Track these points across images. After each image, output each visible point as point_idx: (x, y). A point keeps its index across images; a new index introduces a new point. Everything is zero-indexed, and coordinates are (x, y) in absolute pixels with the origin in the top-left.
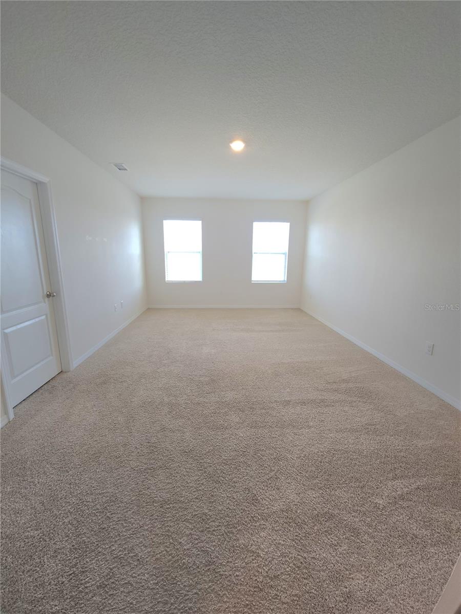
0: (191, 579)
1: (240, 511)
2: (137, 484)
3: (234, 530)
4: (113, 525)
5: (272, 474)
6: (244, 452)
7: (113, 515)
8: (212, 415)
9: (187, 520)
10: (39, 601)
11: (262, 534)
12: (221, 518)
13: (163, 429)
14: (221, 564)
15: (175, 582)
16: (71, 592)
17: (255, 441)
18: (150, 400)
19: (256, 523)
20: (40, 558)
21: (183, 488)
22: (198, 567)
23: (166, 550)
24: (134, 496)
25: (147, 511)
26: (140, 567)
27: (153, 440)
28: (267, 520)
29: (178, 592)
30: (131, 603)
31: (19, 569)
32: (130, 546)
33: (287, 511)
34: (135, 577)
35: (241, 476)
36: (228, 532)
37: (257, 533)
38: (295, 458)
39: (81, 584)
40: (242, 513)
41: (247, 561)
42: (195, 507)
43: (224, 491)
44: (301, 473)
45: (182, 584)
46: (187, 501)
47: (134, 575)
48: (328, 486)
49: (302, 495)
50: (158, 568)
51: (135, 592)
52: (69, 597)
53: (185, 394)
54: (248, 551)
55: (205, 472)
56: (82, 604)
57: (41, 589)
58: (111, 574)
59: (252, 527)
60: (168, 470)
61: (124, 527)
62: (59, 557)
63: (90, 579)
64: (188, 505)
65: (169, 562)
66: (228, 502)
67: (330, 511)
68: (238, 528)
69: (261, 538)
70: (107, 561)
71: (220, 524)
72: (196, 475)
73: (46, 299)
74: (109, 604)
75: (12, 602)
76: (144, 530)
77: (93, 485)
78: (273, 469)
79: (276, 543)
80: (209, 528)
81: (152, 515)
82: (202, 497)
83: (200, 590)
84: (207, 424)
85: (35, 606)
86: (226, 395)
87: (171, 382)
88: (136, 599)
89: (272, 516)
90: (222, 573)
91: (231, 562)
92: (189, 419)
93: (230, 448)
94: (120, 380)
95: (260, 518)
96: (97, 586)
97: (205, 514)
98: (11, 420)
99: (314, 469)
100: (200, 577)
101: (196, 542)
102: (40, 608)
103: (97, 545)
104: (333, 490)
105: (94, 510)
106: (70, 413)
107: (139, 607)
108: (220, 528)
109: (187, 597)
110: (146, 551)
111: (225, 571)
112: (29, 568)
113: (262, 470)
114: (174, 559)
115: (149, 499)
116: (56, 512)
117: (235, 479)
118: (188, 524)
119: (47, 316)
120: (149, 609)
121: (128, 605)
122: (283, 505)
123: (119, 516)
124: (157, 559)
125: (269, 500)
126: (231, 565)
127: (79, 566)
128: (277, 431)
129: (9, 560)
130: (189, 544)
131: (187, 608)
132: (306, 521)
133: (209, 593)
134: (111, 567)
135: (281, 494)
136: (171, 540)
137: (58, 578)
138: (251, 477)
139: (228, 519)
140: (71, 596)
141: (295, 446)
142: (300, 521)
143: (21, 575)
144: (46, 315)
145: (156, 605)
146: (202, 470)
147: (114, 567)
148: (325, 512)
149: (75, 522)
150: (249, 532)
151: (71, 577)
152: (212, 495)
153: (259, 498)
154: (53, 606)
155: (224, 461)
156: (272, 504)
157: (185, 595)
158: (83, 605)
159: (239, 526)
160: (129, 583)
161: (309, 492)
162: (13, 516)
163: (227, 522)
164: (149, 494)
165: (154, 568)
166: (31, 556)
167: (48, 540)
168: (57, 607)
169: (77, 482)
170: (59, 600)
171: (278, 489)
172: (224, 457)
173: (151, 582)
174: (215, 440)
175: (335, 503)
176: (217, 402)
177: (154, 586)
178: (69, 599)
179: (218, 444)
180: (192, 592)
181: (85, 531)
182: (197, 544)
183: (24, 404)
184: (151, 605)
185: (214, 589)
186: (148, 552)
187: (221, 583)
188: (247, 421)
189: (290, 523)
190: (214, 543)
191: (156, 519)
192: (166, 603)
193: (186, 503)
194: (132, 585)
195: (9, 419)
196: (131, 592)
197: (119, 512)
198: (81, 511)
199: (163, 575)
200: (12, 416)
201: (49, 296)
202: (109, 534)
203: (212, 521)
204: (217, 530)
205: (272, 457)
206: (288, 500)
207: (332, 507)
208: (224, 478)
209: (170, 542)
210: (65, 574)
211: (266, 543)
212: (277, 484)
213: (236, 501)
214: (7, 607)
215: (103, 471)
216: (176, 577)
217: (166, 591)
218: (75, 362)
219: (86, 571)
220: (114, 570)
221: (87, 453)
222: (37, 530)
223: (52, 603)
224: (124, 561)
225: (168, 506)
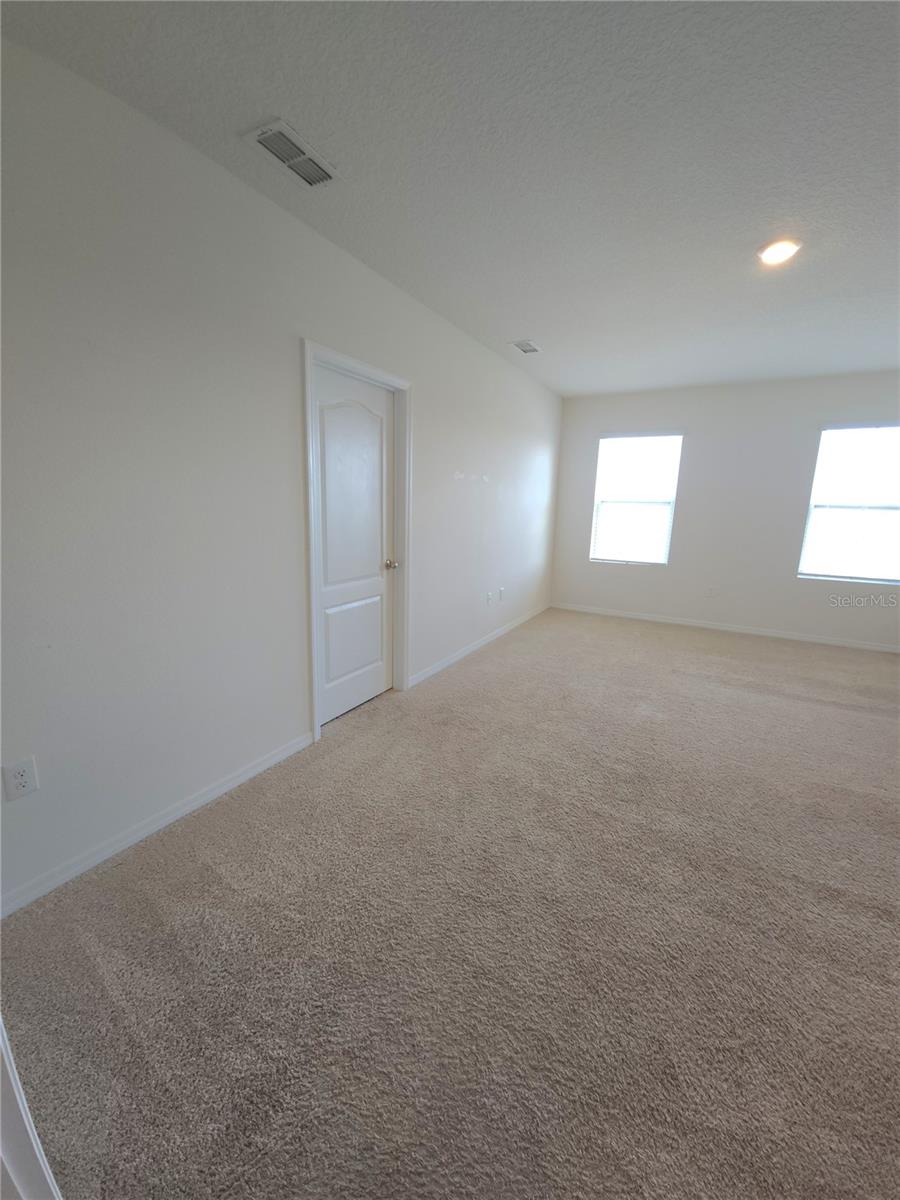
0: (488, 1143)
1: (626, 1076)
2: (448, 915)
3: (601, 1111)
4: (394, 963)
5: (734, 1043)
6: (675, 958)
7: (398, 947)
8: (620, 848)
9: (513, 1030)
10: (262, 1027)
11: (663, 1156)
12: (580, 1067)
13: (517, 838)
14: (553, 1156)
15: (459, 1127)
16: (307, 1036)
17: (709, 947)
18: (507, 777)
19: (657, 1126)
20: (290, 958)
21: (521, 965)
22: (507, 1130)
23: (461, 1059)
24: (436, 932)
25: (450, 971)
26: (413, 1060)
27: (494, 850)
28: (685, 1134)
29: (459, 1149)
30: (380, 1115)
31: (261, 961)
32: (408, 1013)
33: (744, 1144)
34: (400, 1072)
35: (649, 1006)
36: (587, 1104)
37: (651, 1147)
38: (813, 1039)
39: (325, 1032)
40: (629, 1084)
41: (608, 1185)
42: (534, 1014)
43: (603, 1016)
44: (816, 1079)
45: (470, 1140)
46: (522, 992)
47: (399, 1067)
48: (884, 1141)
49: (797, 1130)
50: (439, 1082)
51: (392, 1098)
52: (302, 1043)
53: (576, 787)
54: (618, 1168)
55: (574, 957)
56: (314, 1066)
57: (274, 1008)
58: (368, 1042)
59: (642, 1127)
60: (503, 917)
61: (409, 977)
62: (312, 970)
63: (340, 1031)
64: (522, 1003)
65: (460, 1083)
66: (605, 1042)
67: (860, 1192)
68: (612, 1111)
69: (659, 1161)
70: (370, 1016)
71: (573, 1077)
72: (554, 953)
73: (385, 571)
74: (350, 1093)
75: (230, 1010)
76: (436, 1000)
77: (385, 883)
78: (739, 1032)
79: (690, 1191)
80: (549, 1070)
81: (455, 983)
82: (552, 1002)
83: (498, 1174)
84: (604, 864)
85: (255, 1033)
86: (667, 819)
87: (555, 754)
88: (390, 1112)
89: (700, 1134)
90: (549, 1173)
91: (574, 1165)
92: (569, 838)
93: (642, 934)
94: (470, 726)
95: (669, 1119)
96: (344, 1049)
97: (550, 1039)
98: (316, 740)
99: (858, 1086)
100: (506, 1151)
101: (518, 1081)
102: (260, 1040)
103: (365, 981)
104: (891, 1153)
105: (376, 923)
106: (386, 755)
107: (389, 1129)
108: (572, 1084)
109: (471, 1171)
110: (429, 1039)
111: (557, 1175)
112: (272, 965)
113: (709, 1020)
114: (469, 1085)
115: (458, 951)
116: (329, 899)
117: (633, 1005)
118: (511, 1037)
119: (382, 598)
120: (402, 1145)
121: (375, 1115)
122: (740, 1126)
123: (407, 953)
124: (442, 1065)
125: (705, 1097)
126: (574, 1171)
127: (331, 999)
128: (779, 950)
129: (255, 941)
130: (503, 1075)
131: (464, 1191)
132: (786, 1187)
133: (512, 1191)
134: (373, 1030)
135: (741, 1100)
136: (474, 1047)
137: (299, 1003)
138: (676, 1021)
139: (595, 1078)
140: (306, 1044)
141: (823, 1009)
142: (770, 1181)
143: (258, 972)
144: (382, 596)
145: (416, 1145)
146: (568, 949)
147: (376, 1034)
148: (845, 1188)
149: (347, 928)
150: (633, 1133)
151: (317, 1010)
152: (574, 1011)
153: (681, 1078)
154: (277, 1047)
155: (620, 955)
156: (713, 1108)
157: (469, 1165)
158: (314, 1069)
159: (614, 1108)
160: (387, 1075)
161: (823, 1133)
162: (280, 878)
163: (591, 1083)
164: (461, 942)
165: (432, 1076)
166: (281, 949)
167: (308, 935)
168: (280, 1051)
169: (366, 866)
170: (287, 1040)
171: (739, 1085)
172: (622, 947)
173: (421, 1099)
174: (613, 903)
175: (883, 1181)
176: (640, 826)
177: (423, 1110)
178: (302, 1046)
179: (616, 913)
180: (482, 1168)
181: (355, 949)
182: (518, 1085)
183: (337, 722)
184: (408, 1140)
185: (524, 1190)
186: (433, 1044)
187: (540, 1189)
188: (702, 895)
189: (743, 1172)
190: (551, 1107)
191: (461, 994)
192: (432, 1155)
193: (519, 996)
194: (391, 1083)
195: (314, 739)
196: (387, 1094)
197: (408, 946)
198: (359, 914)
199: (444, 1101)
200: (318, 737)
201: (388, 566)
202: (385, 974)
203: (559, 1061)
204: (565, 1085)
205: (745, 1003)
206: (756, 1123)
207: (871, 1185)
208: (609, 988)
209: (471, 1050)
210: (311, 1002)
211: (665, 1179)
212: (739, 1073)
213: (624, 1052)
214: (219, 1017)
215: (404, 866)
216: (464, 1119)
217: (439, 1132)
218: (413, 678)
219: (339, 1015)
220: (375, 1038)
221: (390, 828)
222: (300, 913)
223: (277, 1040)
224: (391, 1033)
225: (486, 983)
